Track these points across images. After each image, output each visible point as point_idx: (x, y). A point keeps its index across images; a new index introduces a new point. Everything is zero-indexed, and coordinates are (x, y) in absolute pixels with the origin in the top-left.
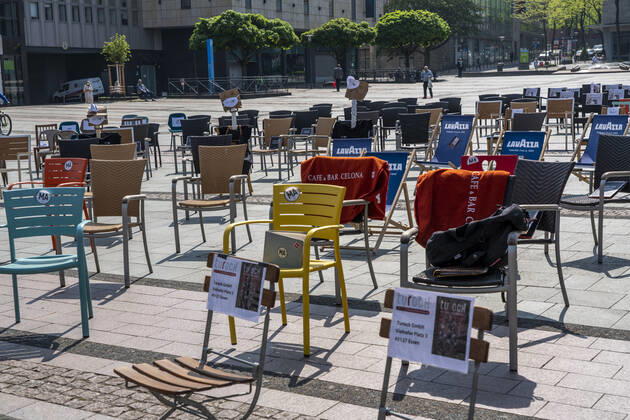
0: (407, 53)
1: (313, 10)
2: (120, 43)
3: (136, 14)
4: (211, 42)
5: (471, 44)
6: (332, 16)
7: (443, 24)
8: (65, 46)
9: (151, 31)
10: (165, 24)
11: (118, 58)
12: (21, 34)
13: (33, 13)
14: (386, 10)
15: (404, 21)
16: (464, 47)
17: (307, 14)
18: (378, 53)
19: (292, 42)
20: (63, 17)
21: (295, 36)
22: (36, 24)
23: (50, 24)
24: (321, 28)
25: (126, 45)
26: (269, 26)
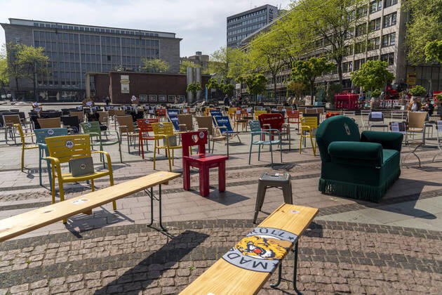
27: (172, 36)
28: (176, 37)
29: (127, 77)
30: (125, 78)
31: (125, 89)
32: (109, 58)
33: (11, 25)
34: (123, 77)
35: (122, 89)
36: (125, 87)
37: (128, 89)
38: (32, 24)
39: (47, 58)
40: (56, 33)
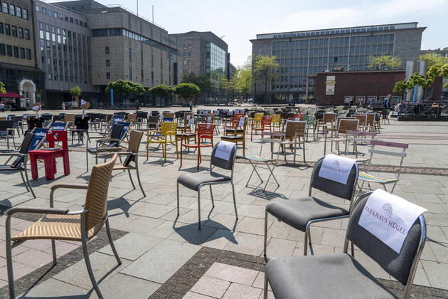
0: (186, 97)
1: (155, 82)
2: (77, 89)
3: (90, 80)
4: (112, 90)
5: (211, 96)
6: (162, 83)
7: (197, 88)
8: (62, 90)
9: (96, 86)
10: (101, 84)
11: (76, 94)
12: (44, 84)
13: (50, 77)
14: (182, 82)
15: (185, 87)
16: (209, 96)
17: (153, 82)
18: (179, 98)
19: (142, 91)
20: (61, 80)
21: (144, 89)
22: (51, 81)
23: (56, 82)
24: (155, 87)
25: (79, 90)
26: (135, 86)
27: (413, 26)
28: (418, 26)
29: (333, 78)
30: (331, 79)
31: (330, 90)
32: (336, 59)
33: (257, 40)
34: (328, 78)
35: (327, 90)
36: (330, 88)
37: (333, 90)
38: (272, 37)
39: (277, 64)
40: (290, 41)
